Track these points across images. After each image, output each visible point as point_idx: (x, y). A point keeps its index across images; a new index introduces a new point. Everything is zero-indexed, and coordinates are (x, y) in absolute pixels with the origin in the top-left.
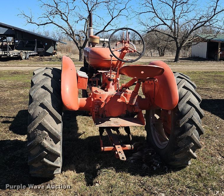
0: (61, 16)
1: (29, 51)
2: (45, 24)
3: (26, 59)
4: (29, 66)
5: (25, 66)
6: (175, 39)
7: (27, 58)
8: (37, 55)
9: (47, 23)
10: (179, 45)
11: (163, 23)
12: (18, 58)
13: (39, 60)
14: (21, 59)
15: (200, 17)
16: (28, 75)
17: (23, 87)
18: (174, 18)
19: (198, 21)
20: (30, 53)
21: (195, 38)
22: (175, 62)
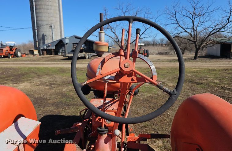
1: (91, 53)
3: (89, 58)
5: (86, 64)
6: (195, 42)
8: (97, 56)
10: (198, 47)
11: (185, 31)
12: (84, 58)
14: (86, 59)
15: (215, 25)
16: (83, 72)
17: (69, 83)
18: (194, 27)
19: (213, 28)
20: (92, 54)
21: (211, 41)
22: (195, 60)
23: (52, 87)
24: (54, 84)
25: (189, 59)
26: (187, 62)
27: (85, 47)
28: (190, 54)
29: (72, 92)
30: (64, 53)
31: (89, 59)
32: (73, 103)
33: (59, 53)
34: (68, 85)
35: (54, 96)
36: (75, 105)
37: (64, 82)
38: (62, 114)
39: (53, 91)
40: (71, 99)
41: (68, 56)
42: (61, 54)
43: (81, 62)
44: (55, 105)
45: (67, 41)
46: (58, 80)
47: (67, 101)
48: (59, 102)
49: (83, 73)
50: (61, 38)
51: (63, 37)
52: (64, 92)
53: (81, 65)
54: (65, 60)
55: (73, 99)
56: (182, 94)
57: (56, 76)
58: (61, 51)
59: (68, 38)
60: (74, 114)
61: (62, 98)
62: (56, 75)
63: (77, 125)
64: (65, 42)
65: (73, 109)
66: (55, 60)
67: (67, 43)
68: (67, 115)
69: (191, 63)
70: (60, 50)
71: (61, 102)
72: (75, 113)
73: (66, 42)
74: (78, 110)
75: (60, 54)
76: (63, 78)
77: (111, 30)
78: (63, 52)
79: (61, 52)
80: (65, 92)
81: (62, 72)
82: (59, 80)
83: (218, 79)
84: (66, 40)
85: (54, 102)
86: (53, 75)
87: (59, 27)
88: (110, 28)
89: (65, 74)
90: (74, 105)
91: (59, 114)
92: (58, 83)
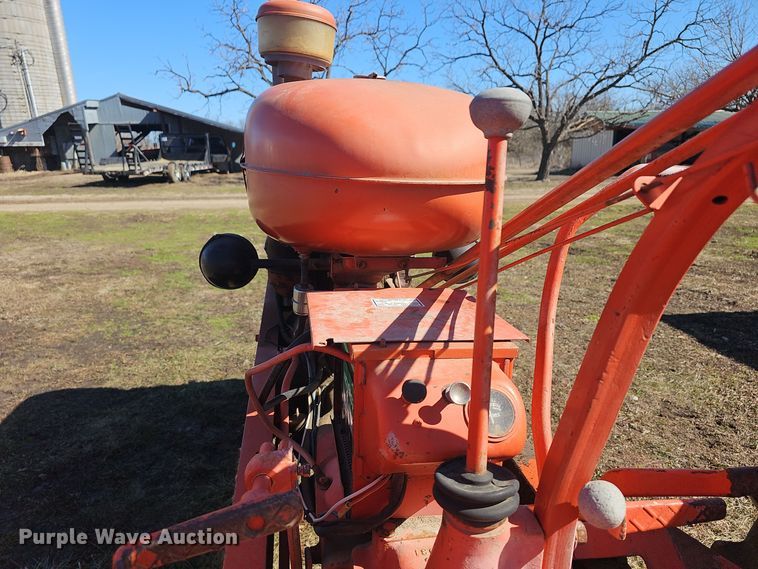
0: (261, 72)
1: (190, 162)
2: (221, 94)
3: (182, 180)
4: (183, 198)
5: (174, 199)
6: (541, 122)
7: (186, 179)
8: (212, 171)
9: (227, 91)
10: (549, 137)
11: (511, 83)
12: (164, 178)
13: (214, 182)
14: (171, 181)
15: (604, 64)
16: (168, 225)
17: (120, 268)
18: (539, 69)
19: (599, 76)
20: (194, 166)
21: (589, 120)
22: (539, 182)
23: (49, 281)
24: (57, 271)
25: (519, 179)
26: (520, 187)
27: (165, 139)
28: (517, 166)
29: (138, 295)
30: (82, 161)
31: (183, 184)
32: (148, 338)
33: (64, 164)
34: (116, 274)
35: (64, 316)
36: (159, 344)
37: (101, 263)
38: (108, 385)
39: (56, 297)
40: (138, 322)
41: (103, 173)
42: (73, 166)
43: (154, 194)
44: (71, 349)
45: (90, 117)
46: (73, 258)
47: (122, 331)
48: (86, 336)
49: (168, 231)
50: (66, 105)
51: (73, 101)
52: (103, 300)
53: (159, 203)
54: (92, 188)
55: (144, 322)
56: (535, 284)
57: (62, 244)
58: (70, 153)
59: (96, 104)
60: (159, 381)
61: (100, 322)
62: (60, 239)
63: (278, 469)
64: (84, 121)
65: (151, 360)
66: (50, 188)
67: (91, 126)
68: (129, 385)
69: (531, 190)
70: (66, 150)
71: (98, 338)
72: (163, 376)
73: (89, 121)
74: (176, 362)
75: (70, 166)
76: (93, 248)
77: (259, 75)
78: (82, 155)
79: (73, 160)
80: (111, 299)
81: (85, 229)
82: (77, 257)
83: (626, 236)
84: (87, 112)
85: (64, 338)
86: (49, 239)
87: (50, 59)
88: (257, 66)
89: (100, 234)
90: (154, 345)
91: (95, 387)
92: (74, 266)
